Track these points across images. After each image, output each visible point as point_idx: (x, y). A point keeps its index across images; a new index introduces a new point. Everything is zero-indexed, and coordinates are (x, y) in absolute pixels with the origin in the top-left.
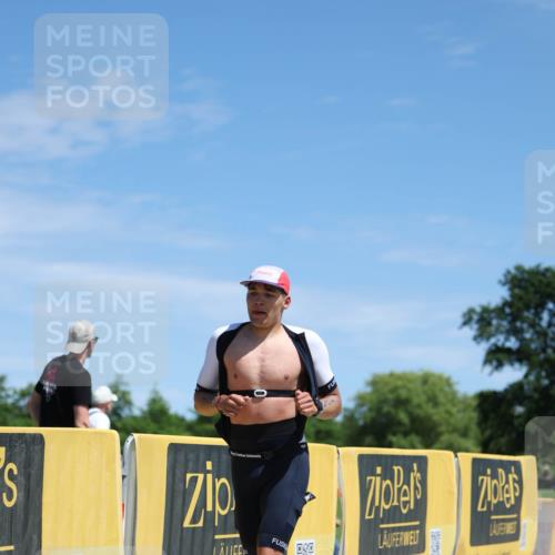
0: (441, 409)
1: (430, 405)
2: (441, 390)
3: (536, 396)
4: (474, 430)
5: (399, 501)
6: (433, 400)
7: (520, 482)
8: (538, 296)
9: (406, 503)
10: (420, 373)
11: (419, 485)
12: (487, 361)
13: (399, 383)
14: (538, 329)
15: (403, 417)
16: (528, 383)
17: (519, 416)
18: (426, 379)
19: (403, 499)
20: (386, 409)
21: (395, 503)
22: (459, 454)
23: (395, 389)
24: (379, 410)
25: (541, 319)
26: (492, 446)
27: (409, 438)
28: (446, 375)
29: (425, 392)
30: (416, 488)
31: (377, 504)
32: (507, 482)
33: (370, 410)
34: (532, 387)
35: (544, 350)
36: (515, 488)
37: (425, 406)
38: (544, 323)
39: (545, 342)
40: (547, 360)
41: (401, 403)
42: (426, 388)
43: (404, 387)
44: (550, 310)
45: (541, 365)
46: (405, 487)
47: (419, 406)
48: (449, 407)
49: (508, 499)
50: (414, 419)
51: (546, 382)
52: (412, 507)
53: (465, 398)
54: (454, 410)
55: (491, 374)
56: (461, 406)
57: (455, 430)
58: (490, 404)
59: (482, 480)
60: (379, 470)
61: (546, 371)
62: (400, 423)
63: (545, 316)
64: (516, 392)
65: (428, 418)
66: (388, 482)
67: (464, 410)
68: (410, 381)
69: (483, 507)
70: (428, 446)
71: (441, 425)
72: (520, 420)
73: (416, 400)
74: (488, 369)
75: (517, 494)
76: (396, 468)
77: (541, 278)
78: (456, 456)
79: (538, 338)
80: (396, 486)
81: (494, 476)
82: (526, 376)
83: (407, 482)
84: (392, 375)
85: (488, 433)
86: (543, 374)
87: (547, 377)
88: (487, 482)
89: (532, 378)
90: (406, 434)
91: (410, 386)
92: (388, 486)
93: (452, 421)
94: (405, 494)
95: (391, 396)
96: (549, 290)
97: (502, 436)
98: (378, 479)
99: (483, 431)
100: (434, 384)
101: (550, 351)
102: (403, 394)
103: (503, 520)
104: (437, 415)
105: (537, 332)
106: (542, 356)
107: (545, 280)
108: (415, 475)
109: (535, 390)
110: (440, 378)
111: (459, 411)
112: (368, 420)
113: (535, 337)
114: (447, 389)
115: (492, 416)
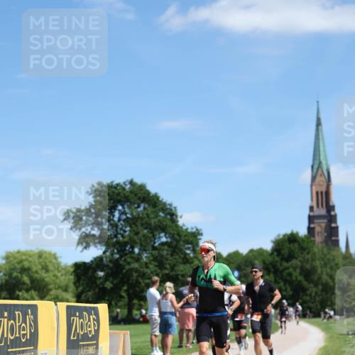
0: (51, 274)
1: (44, 271)
2: (50, 262)
3: (111, 265)
4: (72, 287)
5: (19, 334)
6: (46, 269)
7: (98, 320)
8: (112, 202)
9: (24, 335)
10: (37, 251)
11: (32, 323)
12: (79, 243)
13: (24, 257)
14: (112, 222)
15: (26, 279)
16: (106, 257)
17: (100, 278)
18: (40, 255)
19: (22, 332)
20: (15, 274)
21: (17, 335)
22: (58, 303)
23: (21, 262)
24: (10, 275)
25: (114, 216)
26: (83, 297)
27: (30, 293)
28: (53, 252)
29: (40, 263)
30: (31, 325)
31: (5, 336)
32: (89, 320)
33: (5, 275)
34: (108, 259)
35: (116, 236)
36: (94, 324)
37: (40, 272)
38: (116, 219)
39: (117, 231)
40: (118, 242)
41: (25, 270)
42: (41, 260)
43: (27, 260)
44: (119, 210)
45: (114, 245)
46: (23, 325)
47: (37, 272)
48: (56, 272)
49: (90, 331)
50: (32, 280)
51: (117, 256)
52: (28, 337)
53: (66, 267)
54: (59, 275)
55: (82, 251)
56: (63, 272)
57: (60, 287)
58: (81, 270)
59: (74, 320)
60: (6, 314)
61: (117, 249)
62: (24, 283)
63: (117, 214)
64: (98, 263)
65: (43, 280)
66: (12, 321)
67: (66, 274)
68: (30, 256)
69: (74, 337)
70: (42, 298)
71: (50, 284)
72: (101, 280)
73: (34, 269)
74: (80, 248)
75: (96, 328)
76: (17, 313)
77: (114, 190)
78: (56, 305)
79: (112, 228)
80: (17, 324)
81: (81, 317)
82: (104, 252)
83: (25, 321)
84: (18, 252)
85: (80, 289)
86: (116, 251)
87: (118, 252)
88: (77, 321)
89: (108, 254)
90: (27, 290)
91: (30, 259)
92: (12, 324)
93: (58, 281)
94: (24, 330)
95: (18, 266)
96: (119, 198)
97: (89, 291)
98: (6, 320)
99: (77, 287)
100: (46, 258)
101: (119, 236)
102: (26, 264)
103: (88, 345)
104: (48, 277)
105: (111, 225)
106: (115, 240)
107: (116, 191)
108: (30, 317)
109: (111, 261)
110: (50, 254)
111: (62, 275)
112: (4, 281)
113: (110, 227)
114: (54, 261)
115: (83, 277)
